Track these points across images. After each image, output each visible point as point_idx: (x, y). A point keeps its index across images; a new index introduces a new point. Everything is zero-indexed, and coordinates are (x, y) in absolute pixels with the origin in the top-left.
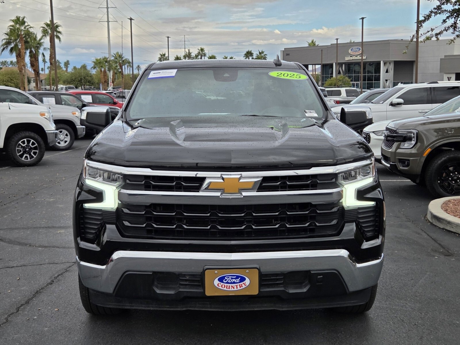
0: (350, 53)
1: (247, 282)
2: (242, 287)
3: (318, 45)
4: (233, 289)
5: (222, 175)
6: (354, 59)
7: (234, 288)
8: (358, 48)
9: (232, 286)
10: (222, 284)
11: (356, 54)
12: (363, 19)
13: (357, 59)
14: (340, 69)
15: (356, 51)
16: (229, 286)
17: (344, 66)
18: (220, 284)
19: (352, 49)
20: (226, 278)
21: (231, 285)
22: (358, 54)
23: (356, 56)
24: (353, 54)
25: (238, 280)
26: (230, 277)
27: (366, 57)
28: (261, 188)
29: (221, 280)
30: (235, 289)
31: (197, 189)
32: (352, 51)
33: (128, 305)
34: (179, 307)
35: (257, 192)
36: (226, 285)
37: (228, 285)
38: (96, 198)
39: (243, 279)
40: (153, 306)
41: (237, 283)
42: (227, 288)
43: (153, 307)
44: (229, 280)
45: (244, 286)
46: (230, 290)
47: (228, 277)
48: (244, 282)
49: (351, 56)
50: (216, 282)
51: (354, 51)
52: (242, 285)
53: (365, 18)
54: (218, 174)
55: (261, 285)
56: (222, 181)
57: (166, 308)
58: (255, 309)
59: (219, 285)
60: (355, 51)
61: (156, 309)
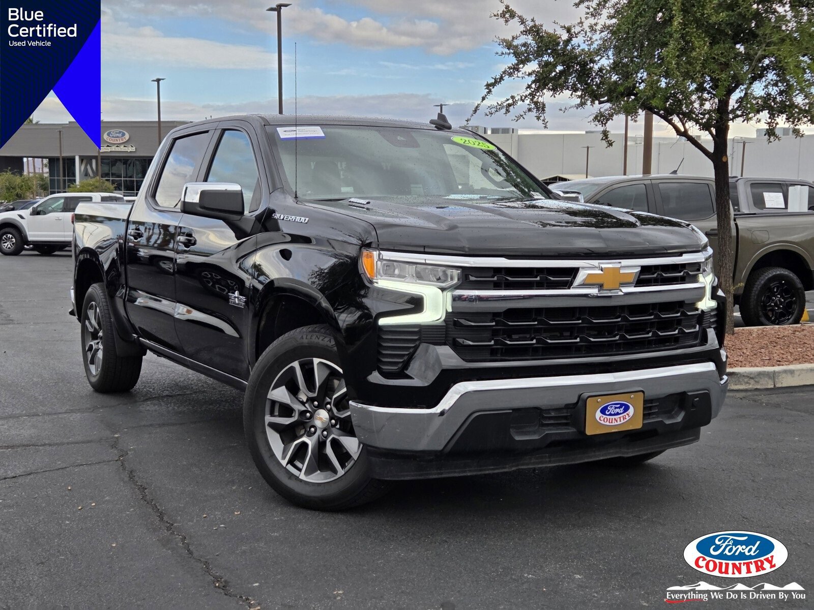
0: (106, 139)
1: (631, 411)
2: (626, 419)
3: (37, 123)
4: (616, 423)
5: (599, 263)
6: (113, 150)
7: (617, 421)
8: (120, 132)
9: (615, 419)
10: (604, 416)
11: (117, 142)
12: (158, 81)
13: (120, 150)
14: (89, 167)
15: (118, 137)
16: (612, 419)
17: (94, 162)
18: (603, 417)
19: (110, 133)
20: (609, 408)
21: (613, 417)
22: (121, 142)
23: (117, 146)
24: (112, 142)
25: (622, 409)
26: (614, 406)
27: (136, 149)
28: (640, 282)
29: (603, 411)
30: (619, 423)
31: (568, 285)
32: (109, 136)
33: (435, 471)
34: (507, 466)
35: (635, 287)
36: (608, 417)
37: (611, 417)
38: (414, 306)
39: (627, 408)
40: (471, 469)
41: (621, 414)
42: (609, 422)
43: (470, 471)
44: (612, 410)
45: (628, 418)
46: (613, 424)
47: (612, 407)
48: (627, 412)
49: (108, 146)
50: (598, 414)
51: (113, 137)
52: (625, 416)
53: (163, 79)
54: (595, 263)
55: (645, 416)
56: (600, 272)
57: (488, 470)
58: (601, 458)
59: (602, 419)
60: (115, 137)
61: (475, 473)
